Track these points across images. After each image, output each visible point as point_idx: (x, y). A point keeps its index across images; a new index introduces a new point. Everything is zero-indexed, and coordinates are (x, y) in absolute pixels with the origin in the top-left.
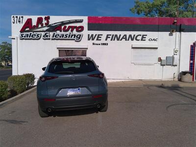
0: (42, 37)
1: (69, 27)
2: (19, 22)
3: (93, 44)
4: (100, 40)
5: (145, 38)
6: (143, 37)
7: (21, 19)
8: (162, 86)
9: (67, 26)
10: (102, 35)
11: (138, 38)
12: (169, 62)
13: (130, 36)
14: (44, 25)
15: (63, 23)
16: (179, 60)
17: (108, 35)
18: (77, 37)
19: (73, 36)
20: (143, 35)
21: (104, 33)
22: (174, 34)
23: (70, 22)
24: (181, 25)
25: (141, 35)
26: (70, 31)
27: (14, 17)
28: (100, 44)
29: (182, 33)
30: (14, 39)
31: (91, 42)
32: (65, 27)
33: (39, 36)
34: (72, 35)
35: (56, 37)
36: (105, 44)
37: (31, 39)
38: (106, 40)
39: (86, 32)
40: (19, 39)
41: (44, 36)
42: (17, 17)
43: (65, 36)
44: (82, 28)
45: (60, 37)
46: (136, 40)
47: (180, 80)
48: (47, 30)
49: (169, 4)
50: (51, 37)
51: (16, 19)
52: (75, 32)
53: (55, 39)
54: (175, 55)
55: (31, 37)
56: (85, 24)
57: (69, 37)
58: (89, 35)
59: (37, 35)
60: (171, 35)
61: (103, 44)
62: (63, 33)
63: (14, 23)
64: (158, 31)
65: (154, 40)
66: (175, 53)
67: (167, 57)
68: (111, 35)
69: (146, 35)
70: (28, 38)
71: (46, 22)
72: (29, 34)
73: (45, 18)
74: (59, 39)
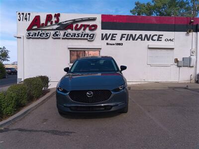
0: (51, 36)
1: (82, 26)
2: (26, 19)
3: (107, 44)
4: (115, 40)
5: (161, 38)
6: (159, 37)
7: (28, 16)
9: (80, 24)
10: (116, 34)
11: (154, 38)
12: (185, 63)
13: (146, 36)
14: (54, 23)
15: (75, 21)
17: (123, 35)
18: (90, 36)
19: (86, 35)
20: (159, 35)
21: (119, 33)
22: (191, 34)
23: (82, 20)
24: (197, 25)
25: (157, 35)
26: (82, 30)
28: (114, 44)
30: (20, 38)
31: (105, 41)
32: (77, 25)
33: (49, 35)
35: (67, 36)
36: (120, 44)
37: (39, 38)
38: (121, 39)
39: (99, 32)
40: (25, 38)
41: (53, 35)
43: (76, 35)
45: (72, 36)
46: (153, 40)
47: (197, 82)
48: (57, 29)
50: (61, 36)
51: (21, 16)
53: (66, 38)
55: (39, 36)
56: (98, 23)
57: (81, 37)
58: (102, 34)
59: (46, 34)
60: (187, 35)
61: (118, 44)
62: (74, 31)
63: (20, 20)
64: (175, 31)
65: (170, 40)
66: (192, 54)
67: (183, 58)
68: (125, 35)
69: (162, 35)
70: (36, 37)
71: (56, 19)
72: (37, 33)
73: (55, 15)
74: (70, 39)
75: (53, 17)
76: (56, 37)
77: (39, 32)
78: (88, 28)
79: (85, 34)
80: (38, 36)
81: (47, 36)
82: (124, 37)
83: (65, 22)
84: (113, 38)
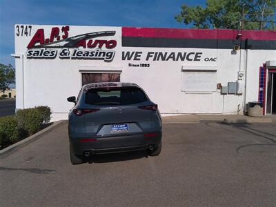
0: (58, 55)
1: (97, 42)
2: (26, 33)
3: (130, 65)
4: (139, 59)
6: (196, 56)
7: (29, 29)
8: (224, 122)
10: (141, 53)
11: (190, 58)
12: (231, 90)
13: (180, 54)
14: (61, 39)
15: (88, 36)
16: (245, 87)
17: (149, 53)
18: (107, 56)
20: (197, 54)
21: (145, 50)
22: (238, 51)
23: (97, 35)
24: (247, 40)
25: (194, 53)
26: (97, 47)
27: (18, 26)
28: (138, 66)
29: (249, 50)
30: (19, 57)
31: (127, 62)
34: (101, 53)
35: (77, 55)
36: (146, 65)
37: (43, 58)
38: (147, 59)
39: (119, 49)
40: (25, 58)
41: (61, 54)
42: (22, 27)
43: (90, 54)
44: (114, 43)
45: (84, 55)
46: (188, 59)
47: (246, 114)
48: (65, 46)
49: (228, 10)
50: (71, 56)
51: (21, 29)
52: (104, 48)
53: (76, 58)
54: (239, 79)
55: (43, 56)
56: (118, 37)
57: (96, 55)
58: (123, 53)
59: (52, 52)
60: (234, 53)
61: (144, 65)
62: (87, 49)
63: (18, 35)
64: (217, 47)
65: (212, 59)
67: (229, 83)
68: (153, 53)
69: (201, 53)
70: (39, 56)
71: (64, 34)
72: (40, 51)
73: (63, 28)
74: (82, 58)
75: (61, 31)
76: (64, 56)
77: (42, 50)
80: (41, 55)
81: (53, 54)
83: (75, 37)
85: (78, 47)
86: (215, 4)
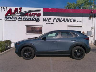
0: (17, 19)
2: (5, 10)
3: (46, 23)
4: (50, 21)
7: (6, 9)
9: (32, 13)
11: (71, 21)
12: (88, 34)
13: (67, 19)
14: (19, 12)
16: (95, 33)
17: (54, 19)
18: (37, 19)
20: (74, 19)
23: (33, 11)
24: (95, 14)
25: (73, 19)
26: (33, 16)
27: (1, 7)
28: (50, 24)
30: (1, 20)
33: (16, 18)
36: (53, 24)
37: (11, 20)
38: (53, 21)
40: (4, 20)
41: (18, 19)
42: (3, 8)
43: (30, 19)
44: (40, 14)
45: (27, 19)
47: (95, 44)
48: (20, 15)
50: (22, 19)
51: (3, 9)
52: (36, 16)
53: (24, 20)
54: (92, 30)
56: (42, 12)
57: (32, 19)
58: (44, 18)
59: (15, 18)
60: (90, 19)
62: (29, 17)
63: (1, 11)
64: (83, 17)
65: (80, 22)
66: (92, 29)
67: (87, 31)
68: (56, 19)
69: (76, 19)
70: (9, 19)
71: (20, 11)
72: (10, 17)
73: (19, 8)
74: (27, 20)
75: (18, 9)
76: (20, 19)
77: (11, 17)
78: (36, 15)
79: (34, 18)
80: (10, 19)
81: (15, 19)
82: (55, 20)
83: (24, 12)
84: (49, 21)
85: (25, 16)
86: (80, 2)
